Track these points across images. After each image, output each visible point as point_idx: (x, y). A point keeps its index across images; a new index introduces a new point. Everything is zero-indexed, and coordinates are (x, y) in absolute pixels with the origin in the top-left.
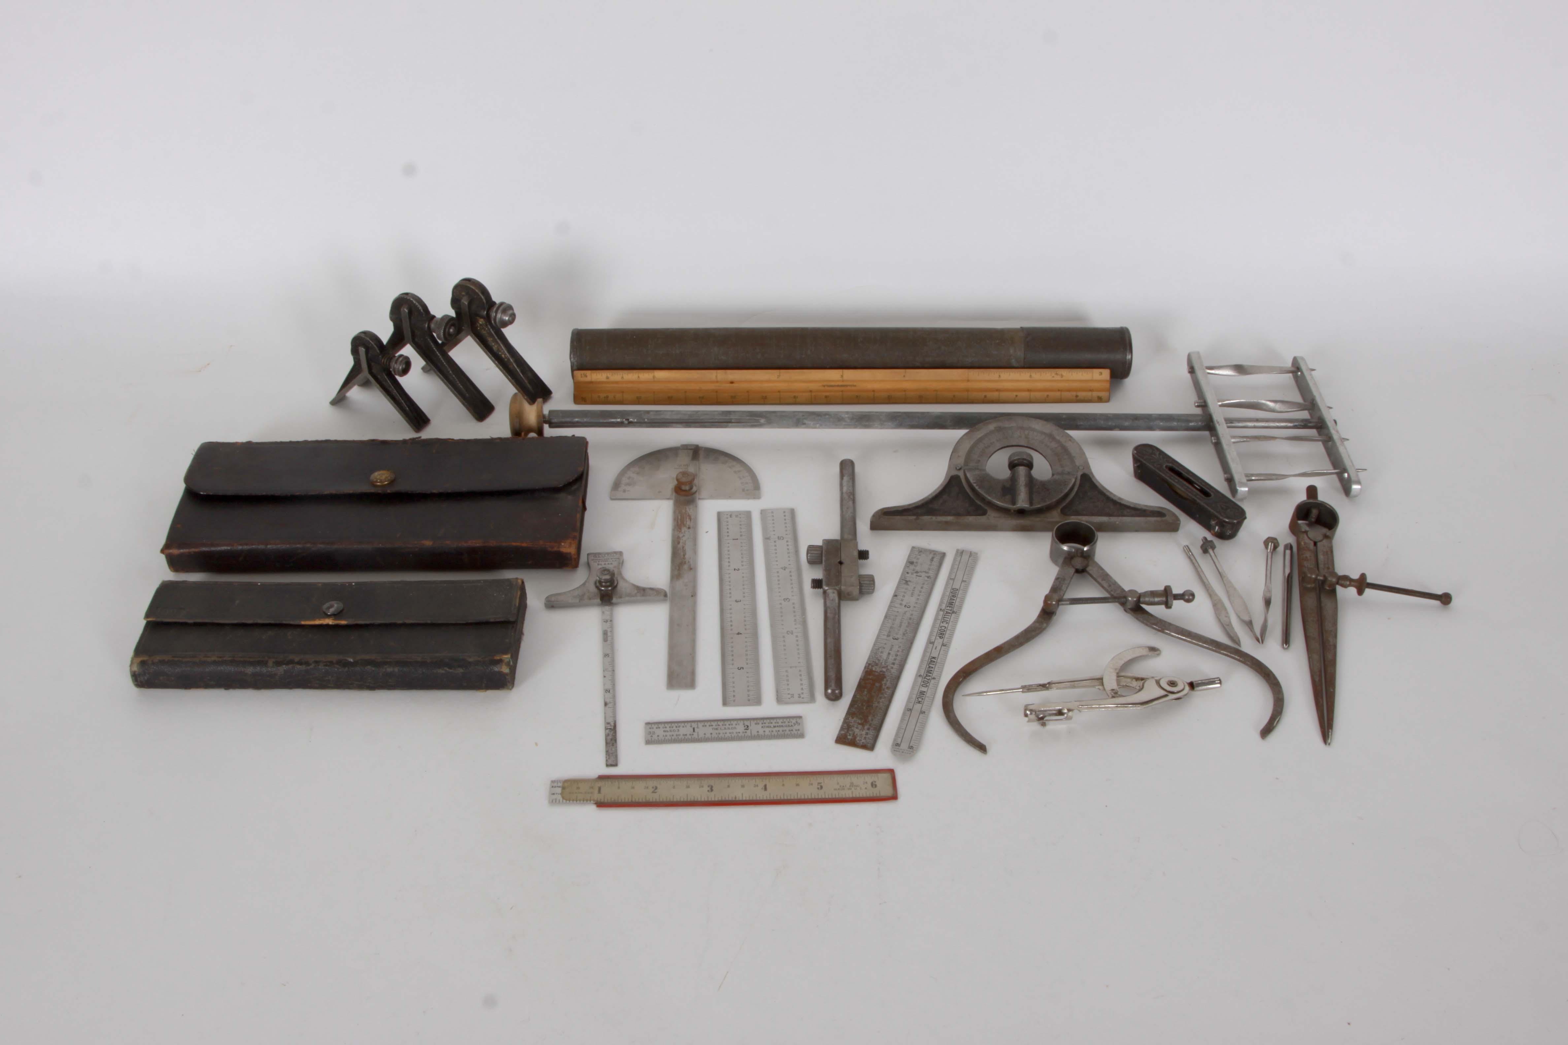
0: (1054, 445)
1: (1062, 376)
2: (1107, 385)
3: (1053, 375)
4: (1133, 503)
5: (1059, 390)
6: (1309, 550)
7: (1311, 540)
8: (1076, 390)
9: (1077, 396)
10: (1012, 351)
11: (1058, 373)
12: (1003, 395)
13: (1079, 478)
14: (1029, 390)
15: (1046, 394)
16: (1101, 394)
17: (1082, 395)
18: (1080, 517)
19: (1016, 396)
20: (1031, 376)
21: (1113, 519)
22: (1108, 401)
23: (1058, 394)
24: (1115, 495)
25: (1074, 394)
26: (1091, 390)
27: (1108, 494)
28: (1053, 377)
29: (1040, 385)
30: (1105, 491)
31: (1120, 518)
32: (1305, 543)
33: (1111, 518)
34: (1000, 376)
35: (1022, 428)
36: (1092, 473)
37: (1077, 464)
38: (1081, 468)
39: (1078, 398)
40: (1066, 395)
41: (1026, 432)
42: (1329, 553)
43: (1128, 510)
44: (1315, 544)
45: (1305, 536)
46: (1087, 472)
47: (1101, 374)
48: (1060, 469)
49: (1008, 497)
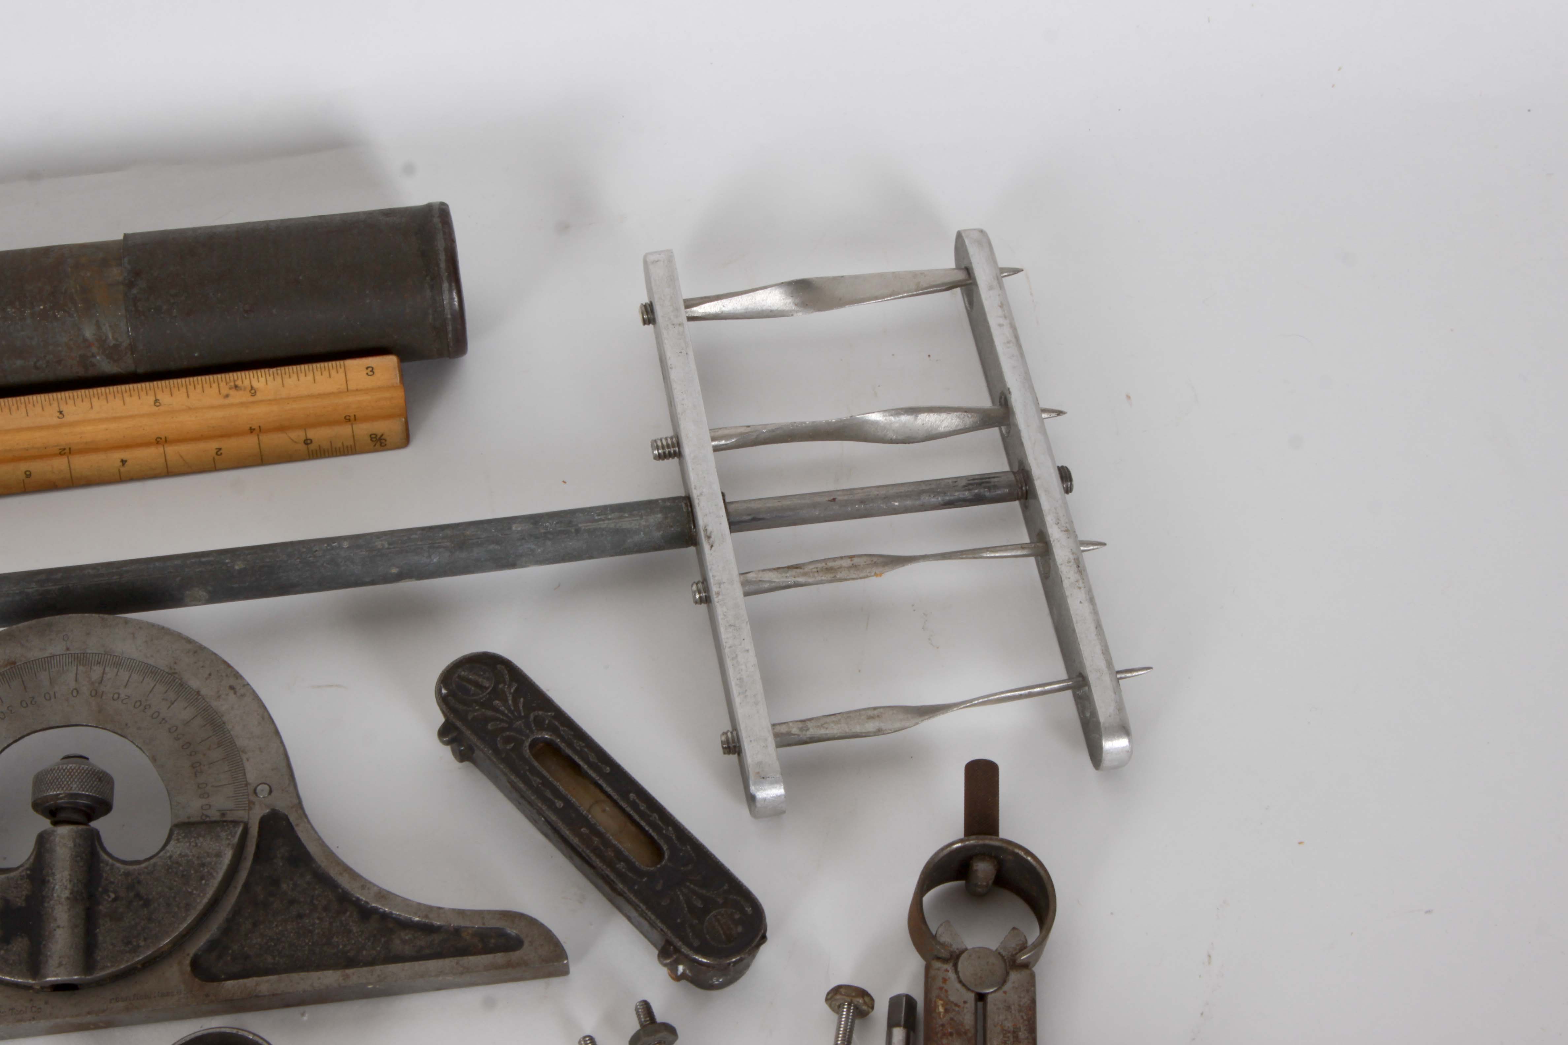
0: (182, 712)
1: (253, 391)
2: (398, 395)
3: (225, 391)
4: (420, 907)
5: (252, 430)
6: (960, 1033)
7: (968, 989)
8: (306, 426)
9: (307, 442)
10: (89, 333)
11: (239, 383)
12: (82, 464)
13: (254, 830)
14: (160, 441)
15: (213, 445)
16: (379, 427)
17: (319, 435)
18: (250, 982)
19: (123, 462)
20: (156, 401)
21: (357, 976)
22: (405, 441)
23: (249, 443)
24: (365, 884)
25: (298, 435)
26: (349, 420)
27: (344, 882)
28: (227, 396)
29: (190, 422)
30: (333, 873)
31: (378, 969)
32: (950, 1007)
33: (349, 971)
34: (61, 412)
35: (81, 659)
36: (300, 805)
37: (252, 776)
38: (263, 790)
39: (312, 447)
40: (274, 441)
41: (96, 672)
42: (1022, 1035)
43: (407, 936)
44: (981, 997)
45: (952, 975)
46: (282, 804)
47: (371, 370)
48: (193, 807)
49: (20, 945)
